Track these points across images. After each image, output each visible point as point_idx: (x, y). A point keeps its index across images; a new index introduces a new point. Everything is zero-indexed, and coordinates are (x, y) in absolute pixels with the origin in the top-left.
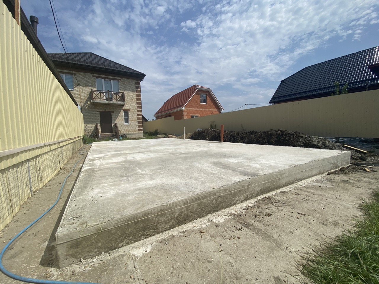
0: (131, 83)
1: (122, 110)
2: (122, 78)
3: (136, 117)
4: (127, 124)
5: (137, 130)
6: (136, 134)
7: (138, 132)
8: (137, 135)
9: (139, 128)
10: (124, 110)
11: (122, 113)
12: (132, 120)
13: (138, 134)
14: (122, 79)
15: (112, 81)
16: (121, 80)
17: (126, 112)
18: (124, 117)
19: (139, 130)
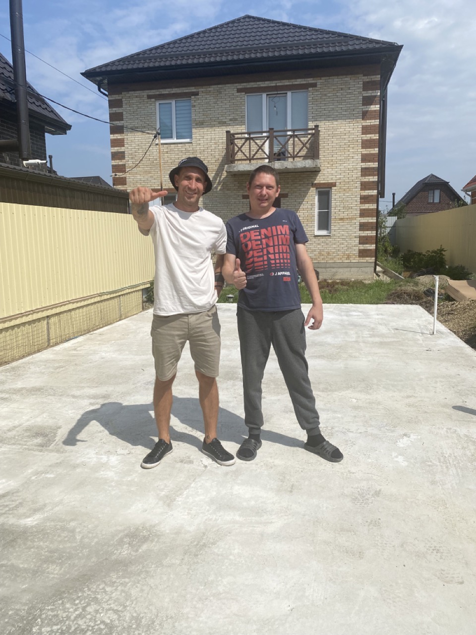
0: (349, 88)
1: (313, 185)
2: (321, 76)
3: (356, 206)
4: (324, 233)
5: (357, 252)
6: (349, 266)
7: (357, 260)
8: (353, 269)
9: (362, 247)
10: (318, 186)
11: (313, 198)
12: (341, 219)
13: (358, 266)
14: (319, 82)
15: (289, 94)
16: (314, 85)
17: (325, 194)
18: (316, 211)
19: (363, 253)
